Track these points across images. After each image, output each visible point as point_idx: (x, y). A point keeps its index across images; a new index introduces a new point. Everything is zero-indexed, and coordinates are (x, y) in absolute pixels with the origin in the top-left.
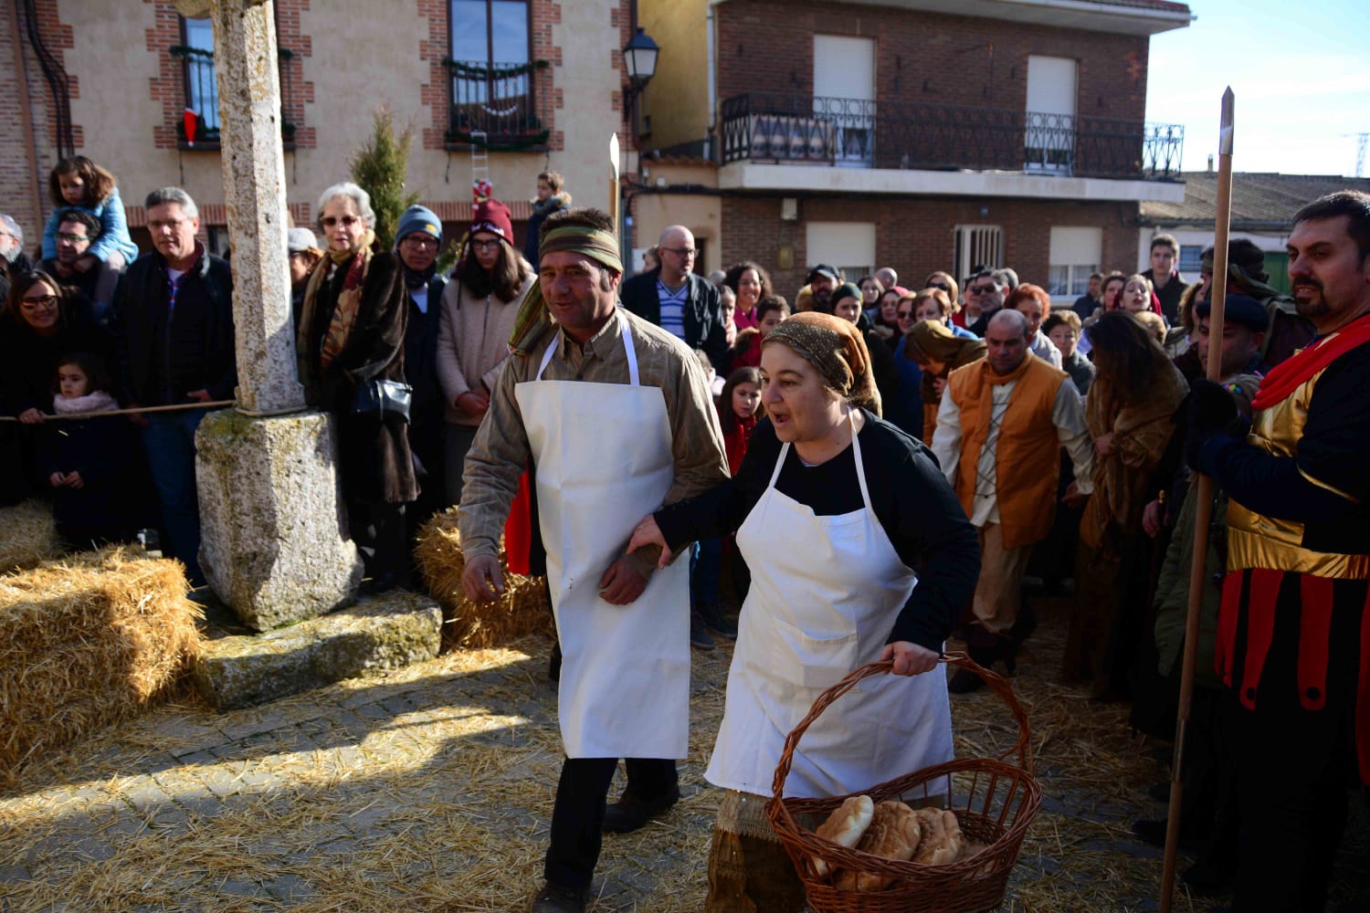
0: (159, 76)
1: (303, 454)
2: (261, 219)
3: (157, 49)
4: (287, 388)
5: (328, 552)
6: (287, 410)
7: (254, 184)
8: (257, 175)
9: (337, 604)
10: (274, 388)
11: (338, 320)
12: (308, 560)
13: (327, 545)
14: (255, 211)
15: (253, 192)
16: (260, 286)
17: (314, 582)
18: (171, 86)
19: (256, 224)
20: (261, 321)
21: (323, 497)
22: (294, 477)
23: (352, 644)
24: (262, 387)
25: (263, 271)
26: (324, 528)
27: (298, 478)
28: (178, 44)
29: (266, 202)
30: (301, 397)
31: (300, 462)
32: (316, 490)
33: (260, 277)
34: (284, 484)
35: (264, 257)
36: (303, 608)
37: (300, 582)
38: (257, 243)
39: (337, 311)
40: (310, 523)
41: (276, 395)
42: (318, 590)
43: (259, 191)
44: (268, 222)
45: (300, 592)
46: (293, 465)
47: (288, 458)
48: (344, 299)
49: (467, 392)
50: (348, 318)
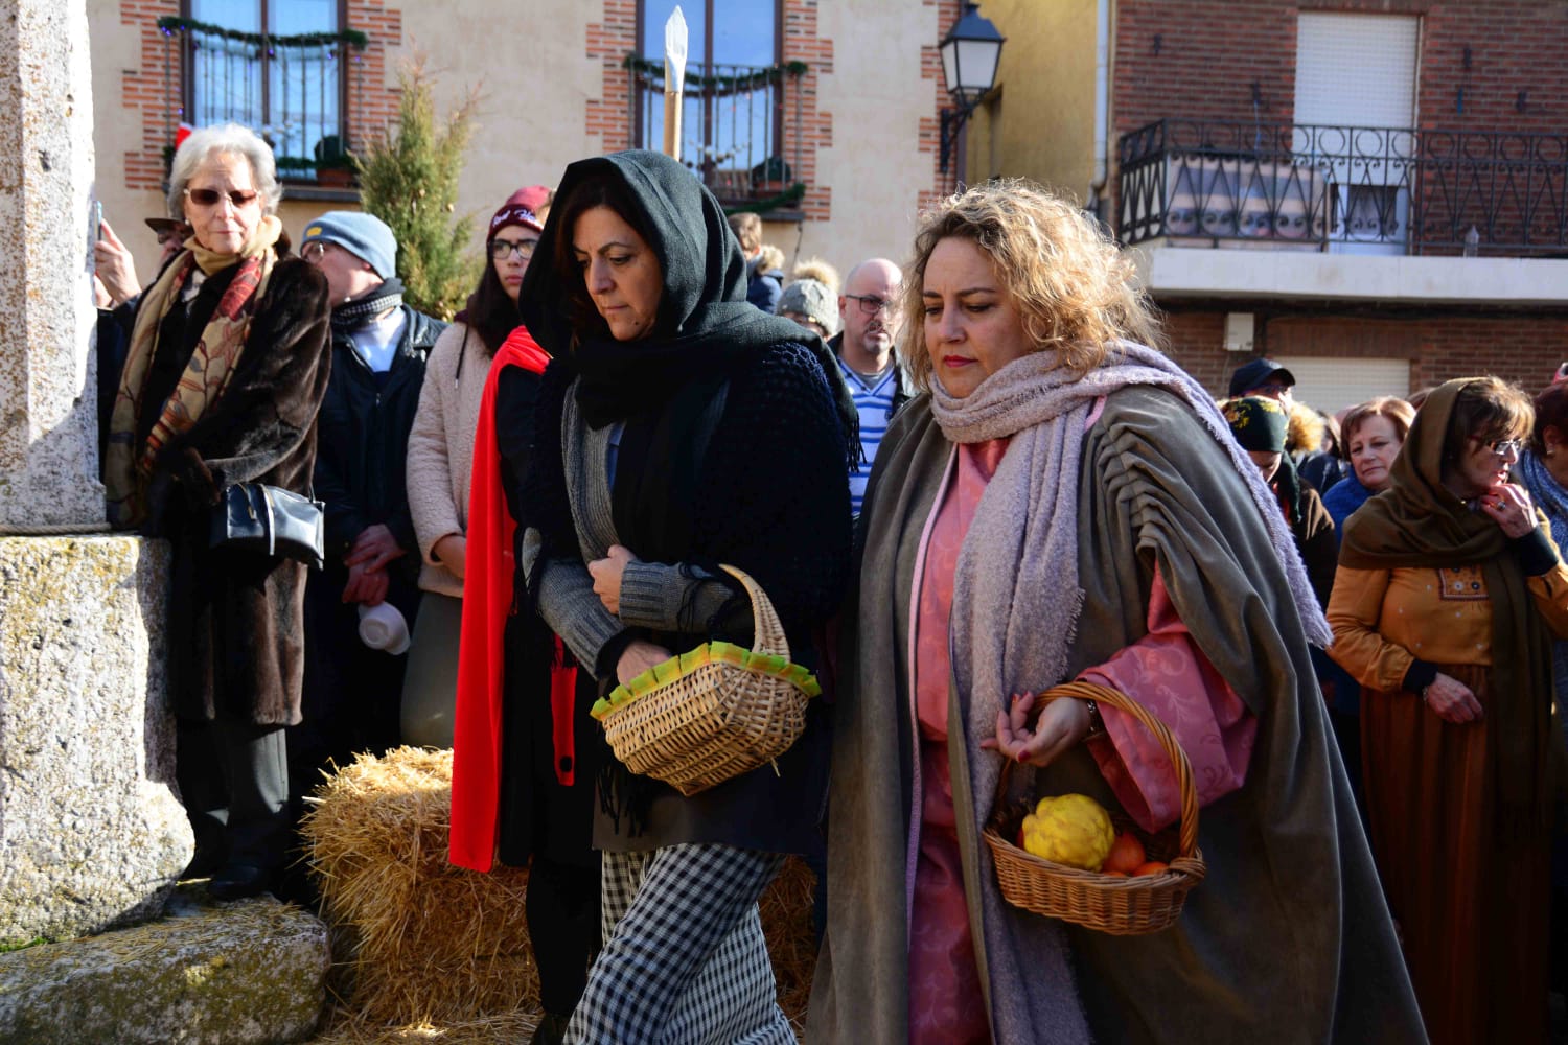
0: (139, 68)
1: (75, 608)
2: (31, 161)
3: (138, 21)
4: (68, 486)
5: (113, 808)
6: (64, 527)
7: (18, 93)
8: (24, 74)
9: (123, 915)
10: (40, 483)
11: (196, 369)
12: (68, 820)
13: (113, 793)
14: (19, 144)
15: (16, 107)
16: (22, 286)
17: (76, 865)
18: (160, 86)
19: (21, 167)
20: (21, 354)
21: (111, 697)
22: (50, 651)
23: (119, 993)
24: (14, 478)
25: (30, 258)
26: (109, 758)
27: (60, 654)
28: (176, 15)
29: (42, 128)
30: (97, 506)
31: (67, 622)
32: (99, 681)
33: (23, 270)
34: (27, 663)
35: (32, 235)
36: (45, 916)
37: (44, 861)
38: (20, 205)
39: (197, 353)
40: (77, 745)
41: (43, 496)
42: (83, 883)
43: (28, 106)
44: (46, 167)
45: (42, 883)
46: (51, 630)
47: (41, 612)
48: (214, 333)
49: (454, 534)
50: (216, 369)
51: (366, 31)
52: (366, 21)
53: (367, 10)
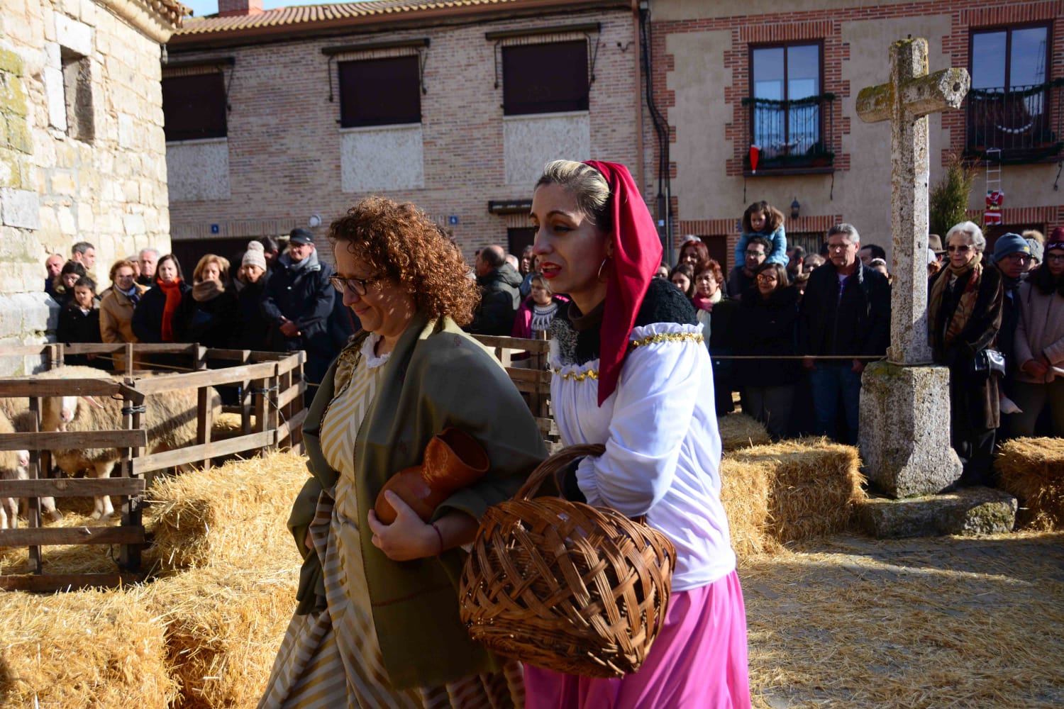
0: (732, 122)
1: (933, 390)
2: (916, 245)
3: (732, 101)
4: (923, 349)
5: (942, 454)
6: (921, 363)
7: (913, 225)
8: (915, 220)
9: (944, 489)
10: (915, 349)
11: (960, 311)
12: (930, 457)
13: (942, 449)
14: (913, 241)
15: (912, 229)
16: (912, 286)
17: (932, 472)
18: (741, 129)
19: (913, 249)
20: (911, 308)
21: (942, 418)
22: (927, 404)
23: (959, 513)
24: (908, 348)
25: (915, 277)
26: (941, 438)
27: (929, 405)
28: (748, 96)
29: (919, 235)
30: (930, 355)
31: (931, 395)
32: (939, 414)
33: (912, 280)
34: (920, 408)
35: (915, 269)
36: (923, 487)
37: (924, 471)
38: (912, 261)
40: (933, 434)
41: (916, 353)
42: (934, 478)
43: (916, 229)
44: (919, 247)
45: (923, 477)
46: (927, 396)
47: (924, 391)
48: (965, 298)
49: (1031, 360)
50: (968, 310)
51: (834, 92)
52: (833, 87)
53: (834, 82)
